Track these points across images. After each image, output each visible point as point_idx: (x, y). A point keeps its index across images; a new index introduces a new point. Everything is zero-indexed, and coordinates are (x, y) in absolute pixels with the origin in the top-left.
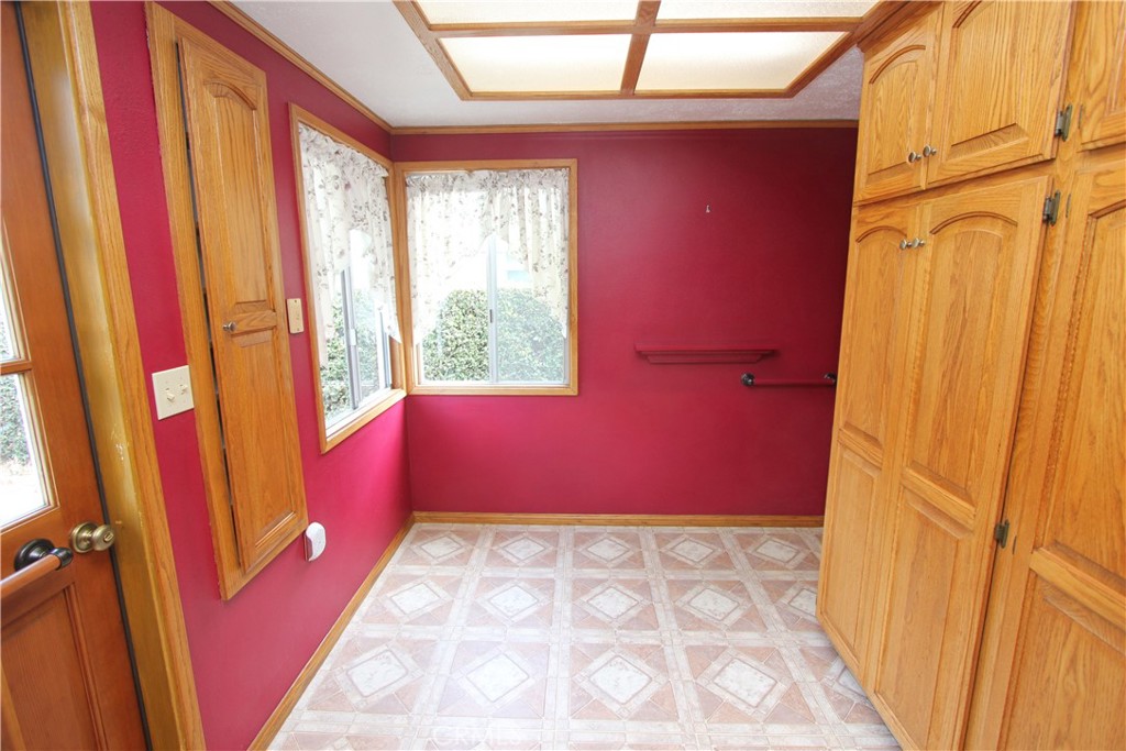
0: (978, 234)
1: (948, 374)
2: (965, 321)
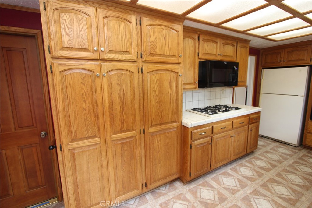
0: (124, 74)
1: (122, 106)
2: (124, 94)
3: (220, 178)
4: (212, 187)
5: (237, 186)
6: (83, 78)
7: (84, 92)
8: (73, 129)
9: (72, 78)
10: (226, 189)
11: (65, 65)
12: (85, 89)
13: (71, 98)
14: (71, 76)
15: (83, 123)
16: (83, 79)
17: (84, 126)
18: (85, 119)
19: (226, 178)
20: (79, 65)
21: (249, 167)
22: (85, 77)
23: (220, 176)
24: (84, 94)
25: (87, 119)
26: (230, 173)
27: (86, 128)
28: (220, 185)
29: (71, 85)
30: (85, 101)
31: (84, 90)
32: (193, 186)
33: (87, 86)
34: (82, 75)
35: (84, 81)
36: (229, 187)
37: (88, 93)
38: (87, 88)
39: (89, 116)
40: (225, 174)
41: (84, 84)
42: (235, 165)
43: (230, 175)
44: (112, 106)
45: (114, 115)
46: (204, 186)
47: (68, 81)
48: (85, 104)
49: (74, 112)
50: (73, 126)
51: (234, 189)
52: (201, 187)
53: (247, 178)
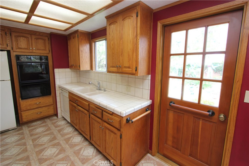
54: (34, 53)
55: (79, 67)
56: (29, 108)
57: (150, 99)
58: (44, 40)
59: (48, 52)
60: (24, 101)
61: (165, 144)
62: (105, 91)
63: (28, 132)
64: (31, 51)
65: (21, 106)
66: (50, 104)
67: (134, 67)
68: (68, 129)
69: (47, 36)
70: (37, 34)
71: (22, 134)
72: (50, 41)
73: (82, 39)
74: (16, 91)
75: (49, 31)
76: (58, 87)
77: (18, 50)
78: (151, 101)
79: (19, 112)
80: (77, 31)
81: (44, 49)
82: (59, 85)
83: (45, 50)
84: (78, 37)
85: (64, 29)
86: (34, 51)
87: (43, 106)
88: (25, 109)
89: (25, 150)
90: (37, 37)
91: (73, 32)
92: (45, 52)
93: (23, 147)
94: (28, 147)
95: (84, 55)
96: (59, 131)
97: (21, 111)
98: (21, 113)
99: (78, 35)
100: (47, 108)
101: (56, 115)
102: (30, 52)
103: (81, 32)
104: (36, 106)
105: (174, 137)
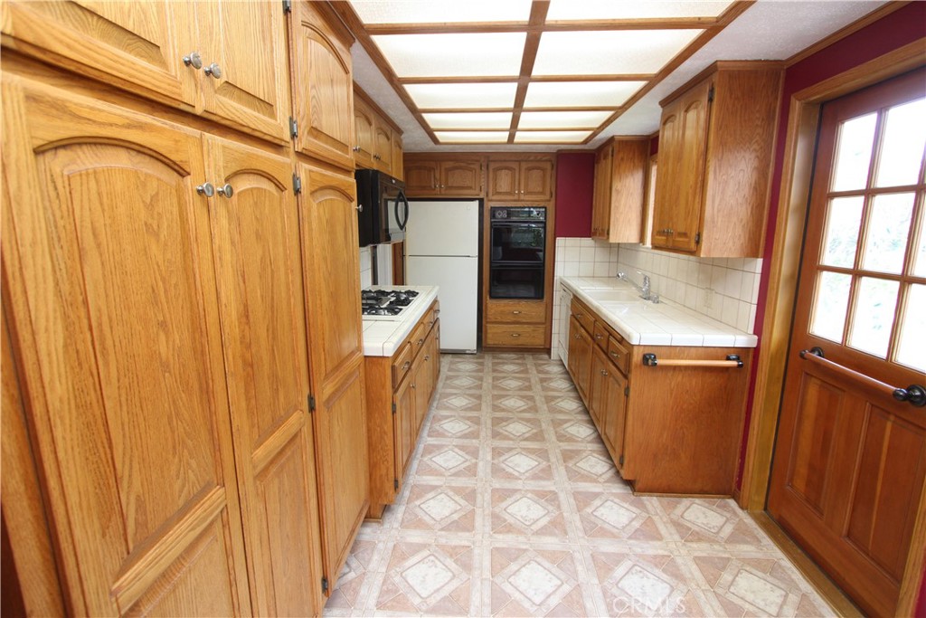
3: (429, 462)
4: (434, 488)
5: (467, 460)
6: (148, 201)
7: (158, 277)
8: (128, 493)
9: (105, 200)
10: (455, 475)
11: (59, 108)
12: (161, 262)
13: (105, 319)
14: (97, 182)
15: (166, 439)
16: (150, 206)
17: (171, 456)
18: (170, 418)
19: (438, 457)
20: (129, 126)
21: (451, 416)
22: (157, 194)
23: (425, 459)
24: (160, 284)
25: (177, 414)
26: (435, 443)
27: (176, 460)
28: (442, 475)
29: (103, 238)
30: (163, 325)
31: (157, 264)
32: (399, 512)
33: (166, 245)
34: (144, 185)
35: (156, 216)
36: (458, 469)
37: (173, 282)
38: (169, 256)
39: (183, 395)
40: (430, 450)
41: (157, 235)
42: (429, 424)
43: (439, 447)
44: (247, 327)
45: (255, 367)
46: (419, 496)
47: (87, 213)
48: (167, 338)
49: (123, 399)
50: (126, 473)
51: (468, 467)
52: (418, 503)
53: (465, 436)
54: (523, 201)
55: (608, 234)
56: (499, 319)
57: (755, 333)
58: (544, 170)
59: (548, 197)
60: (494, 301)
61: (788, 487)
62: (658, 302)
63: (490, 365)
64: (516, 197)
65: (489, 313)
66: (539, 321)
67: (694, 234)
68: (559, 382)
69: (550, 161)
70: (532, 158)
71: (482, 364)
72: (554, 172)
73: (622, 159)
74: (484, 281)
75: (554, 149)
76: (558, 283)
77: (495, 197)
78: (756, 337)
79: (484, 322)
80: (612, 139)
81: (541, 190)
82: (561, 279)
83: (542, 193)
84: (612, 156)
85: (581, 140)
86: (522, 197)
87: (524, 321)
88: (493, 320)
89: (480, 387)
90: (530, 165)
91: (604, 141)
92: (542, 197)
93: (478, 383)
94: (484, 384)
95: (623, 202)
96: (542, 380)
97: (487, 322)
98: (486, 327)
99: (613, 151)
100: (532, 327)
101: (548, 351)
102: (515, 201)
103: (622, 141)
104: (511, 319)
105: (811, 467)
